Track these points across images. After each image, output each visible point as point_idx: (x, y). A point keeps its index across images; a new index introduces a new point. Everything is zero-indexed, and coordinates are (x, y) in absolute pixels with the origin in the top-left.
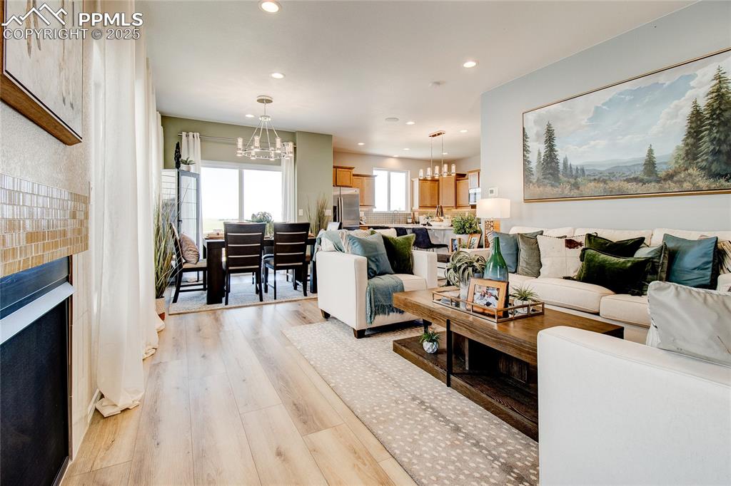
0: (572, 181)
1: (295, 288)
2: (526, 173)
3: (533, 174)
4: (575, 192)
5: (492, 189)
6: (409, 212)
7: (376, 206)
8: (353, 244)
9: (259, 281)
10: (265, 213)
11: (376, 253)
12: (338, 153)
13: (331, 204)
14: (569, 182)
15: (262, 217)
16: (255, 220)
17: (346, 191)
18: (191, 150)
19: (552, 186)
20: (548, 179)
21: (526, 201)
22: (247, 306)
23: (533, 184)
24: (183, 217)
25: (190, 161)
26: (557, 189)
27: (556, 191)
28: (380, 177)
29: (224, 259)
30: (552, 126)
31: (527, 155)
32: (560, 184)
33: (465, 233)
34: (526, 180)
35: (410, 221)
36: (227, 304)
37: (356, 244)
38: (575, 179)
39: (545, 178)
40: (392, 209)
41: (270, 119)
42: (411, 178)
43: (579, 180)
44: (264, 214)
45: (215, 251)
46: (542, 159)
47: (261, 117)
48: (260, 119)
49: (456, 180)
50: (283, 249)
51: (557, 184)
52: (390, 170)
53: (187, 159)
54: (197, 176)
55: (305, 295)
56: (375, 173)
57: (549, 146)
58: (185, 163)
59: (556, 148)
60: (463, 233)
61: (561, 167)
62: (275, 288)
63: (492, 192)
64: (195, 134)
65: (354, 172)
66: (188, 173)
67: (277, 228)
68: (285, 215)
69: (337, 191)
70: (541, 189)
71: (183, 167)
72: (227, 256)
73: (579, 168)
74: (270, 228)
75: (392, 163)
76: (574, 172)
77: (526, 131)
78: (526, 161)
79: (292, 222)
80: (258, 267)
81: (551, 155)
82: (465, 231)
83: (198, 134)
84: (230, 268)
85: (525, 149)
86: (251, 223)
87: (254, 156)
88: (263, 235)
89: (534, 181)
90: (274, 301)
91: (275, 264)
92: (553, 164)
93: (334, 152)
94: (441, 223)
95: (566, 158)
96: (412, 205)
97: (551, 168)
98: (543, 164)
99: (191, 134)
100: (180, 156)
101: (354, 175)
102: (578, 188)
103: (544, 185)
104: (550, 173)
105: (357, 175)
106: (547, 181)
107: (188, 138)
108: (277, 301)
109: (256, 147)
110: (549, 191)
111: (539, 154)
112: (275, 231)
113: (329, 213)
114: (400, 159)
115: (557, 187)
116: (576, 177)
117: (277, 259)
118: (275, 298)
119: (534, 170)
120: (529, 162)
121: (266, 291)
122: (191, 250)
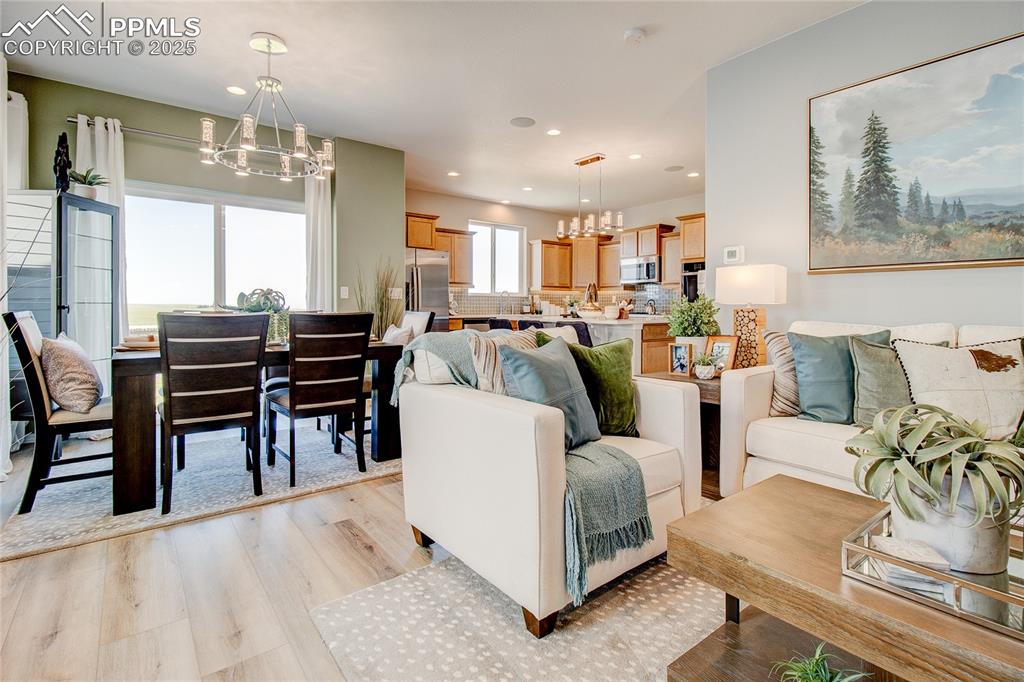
0: (933, 229)
1: (338, 450)
2: (815, 216)
3: (833, 219)
4: (937, 252)
5: (734, 249)
6: (525, 294)
7: (474, 283)
8: (516, 370)
9: (252, 442)
10: (270, 292)
11: (568, 392)
12: (413, 190)
13: (402, 278)
14: (923, 232)
15: (262, 300)
16: (245, 305)
17: (426, 258)
18: (100, 154)
19: (880, 240)
20: (872, 226)
21: (813, 271)
22: (219, 514)
23: (834, 238)
24: (73, 298)
25: (95, 177)
26: (892, 247)
27: (894, 250)
28: (480, 236)
29: (159, 400)
30: (881, 120)
31: (820, 181)
32: (900, 235)
33: (698, 332)
34: (814, 230)
35: (527, 309)
36: (166, 509)
37: (523, 370)
38: (940, 226)
39: (862, 225)
40: (500, 288)
41: (280, 88)
42: (528, 239)
43: (950, 226)
44: (267, 294)
45: (136, 383)
46: (855, 189)
47: (260, 78)
48: (258, 84)
49: (599, 245)
50: (311, 370)
51: (893, 236)
52: (496, 226)
53: (88, 172)
54: (114, 213)
55: (362, 468)
56: (471, 228)
57: (875, 162)
58: (84, 180)
59: (891, 165)
60: (693, 335)
61: (903, 201)
62: (292, 458)
63: (732, 254)
64: (110, 121)
65: (439, 224)
66: (88, 204)
67: (297, 323)
68: (312, 297)
69: (408, 259)
70: (853, 245)
71: (77, 189)
72: (168, 392)
73: (950, 202)
74: (280, 323)
75: (499, 213)
76: (937, 213)
77: (817, 133)
78: (814, 193)
79: (327, 311)
80: (250, 414)
81: (877, 180)
82: (698, 330)
83: (118, 123)
84: (177, 422)
85: (814, 169)
86: (236, 314)
87: (244, 169)
88: (263, 340)
89: (836, 232)
90: (290, 492)
91: (293, 405)
92: (884, 197)
93: (407, 189)
94: (599, 313)
95: (917, 183)
96: (530, 283)
97: (879, 204)
98: (857, 197)
99: (99, 121)
100: (69, 165)
101: (438, 230)
102: (947, 244)
103: (859, 239)
104: (877, 216)
105: (444, 231)
106: (866, 231)
107: (93, 130)
108: (297, 490)
109: (247, 141)
110: (871, 249)
111: (849, 177)
112: (293, 330)
113: (398, 293)
114: (512, 207)
115: (893, 242)
116: (942, 222)
117: (298, 394)
118: (293, 484)
119: (836, 209)
120: (823, 195)
121: (271, 461)
122: (72, 380)
